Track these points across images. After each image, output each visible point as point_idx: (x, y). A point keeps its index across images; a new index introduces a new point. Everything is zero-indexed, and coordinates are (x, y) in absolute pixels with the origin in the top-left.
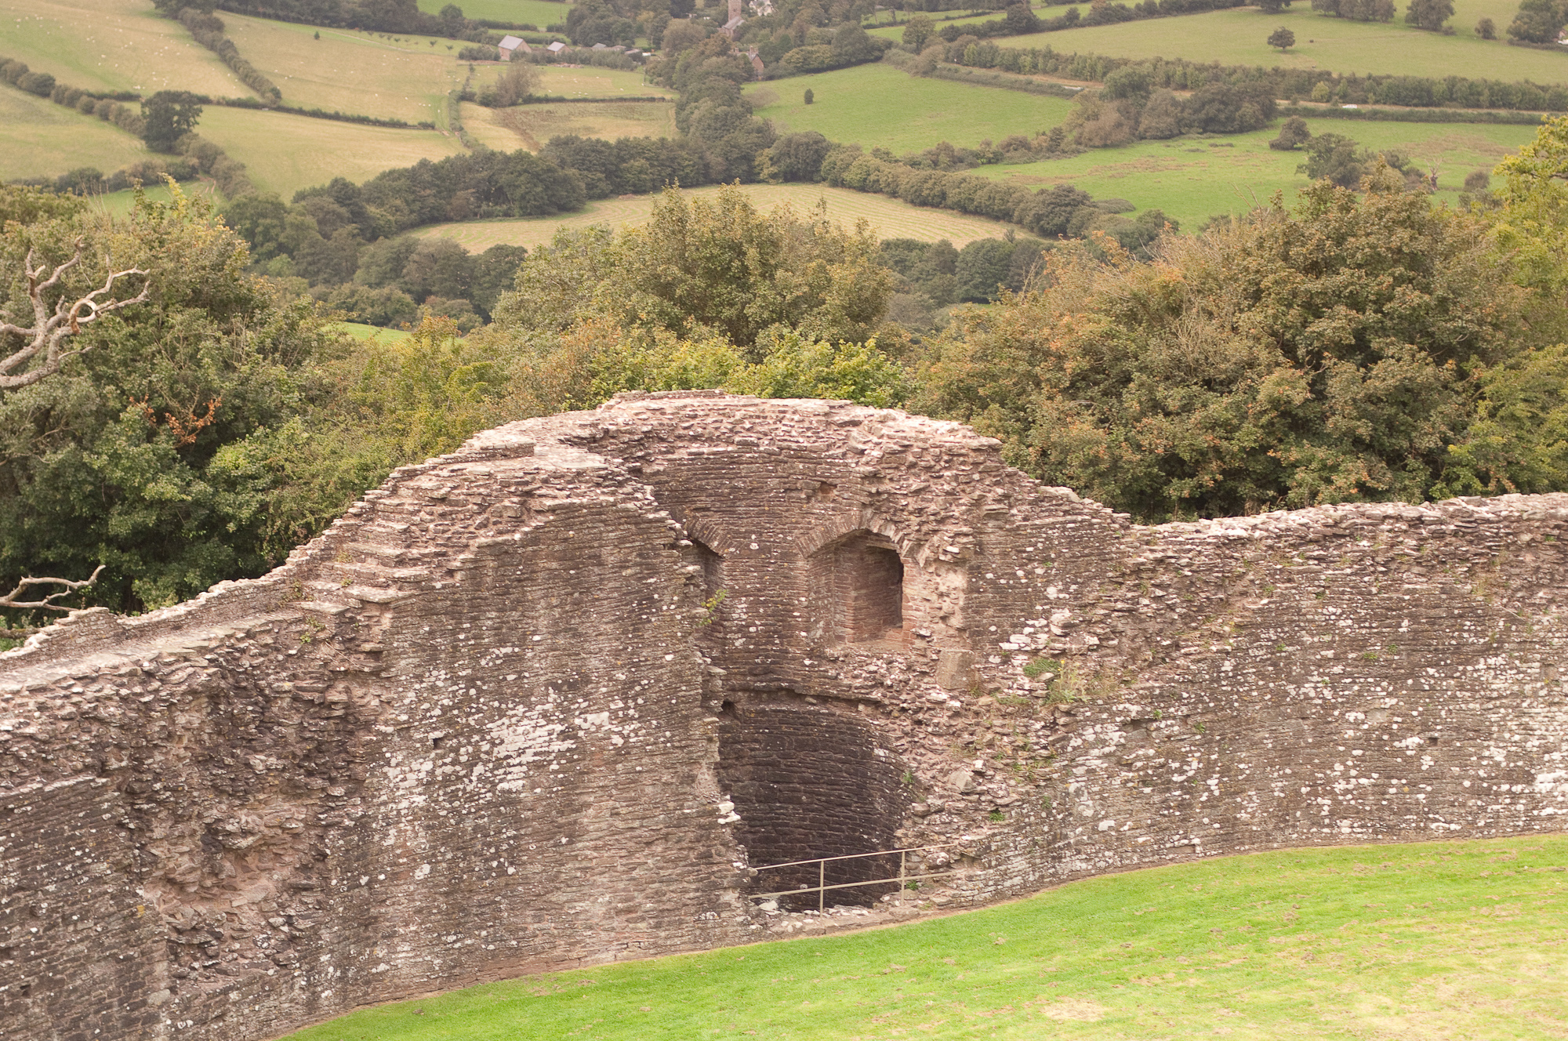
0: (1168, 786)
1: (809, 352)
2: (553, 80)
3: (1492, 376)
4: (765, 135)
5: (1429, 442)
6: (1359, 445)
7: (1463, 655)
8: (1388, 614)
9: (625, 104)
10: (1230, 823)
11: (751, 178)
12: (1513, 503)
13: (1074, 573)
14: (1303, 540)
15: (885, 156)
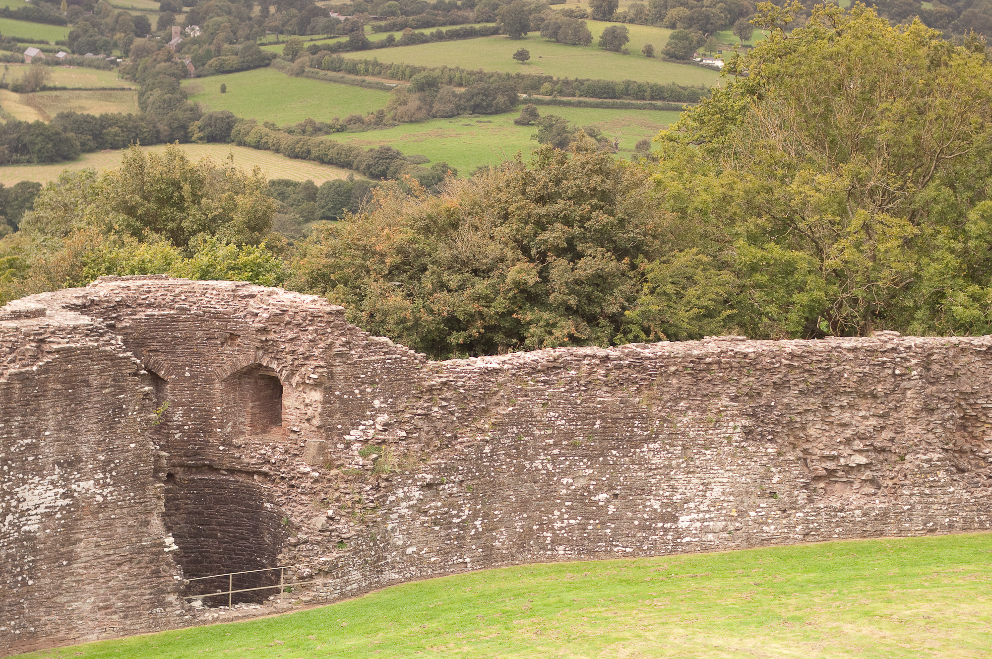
0: (450, 525)
1: (223, 251)
2: (59, 76)
3: (651, 267)
4: (195, 112)
5: (613, 309)
6: (569, 311)
7: (634, 442)
8: (587, 416)
9: (106, 92)
10: (489, 548)
11: (186, 139)
12: (665, 347)
13: (391, 392)
14: (534, 370)
15: (272, 126)
